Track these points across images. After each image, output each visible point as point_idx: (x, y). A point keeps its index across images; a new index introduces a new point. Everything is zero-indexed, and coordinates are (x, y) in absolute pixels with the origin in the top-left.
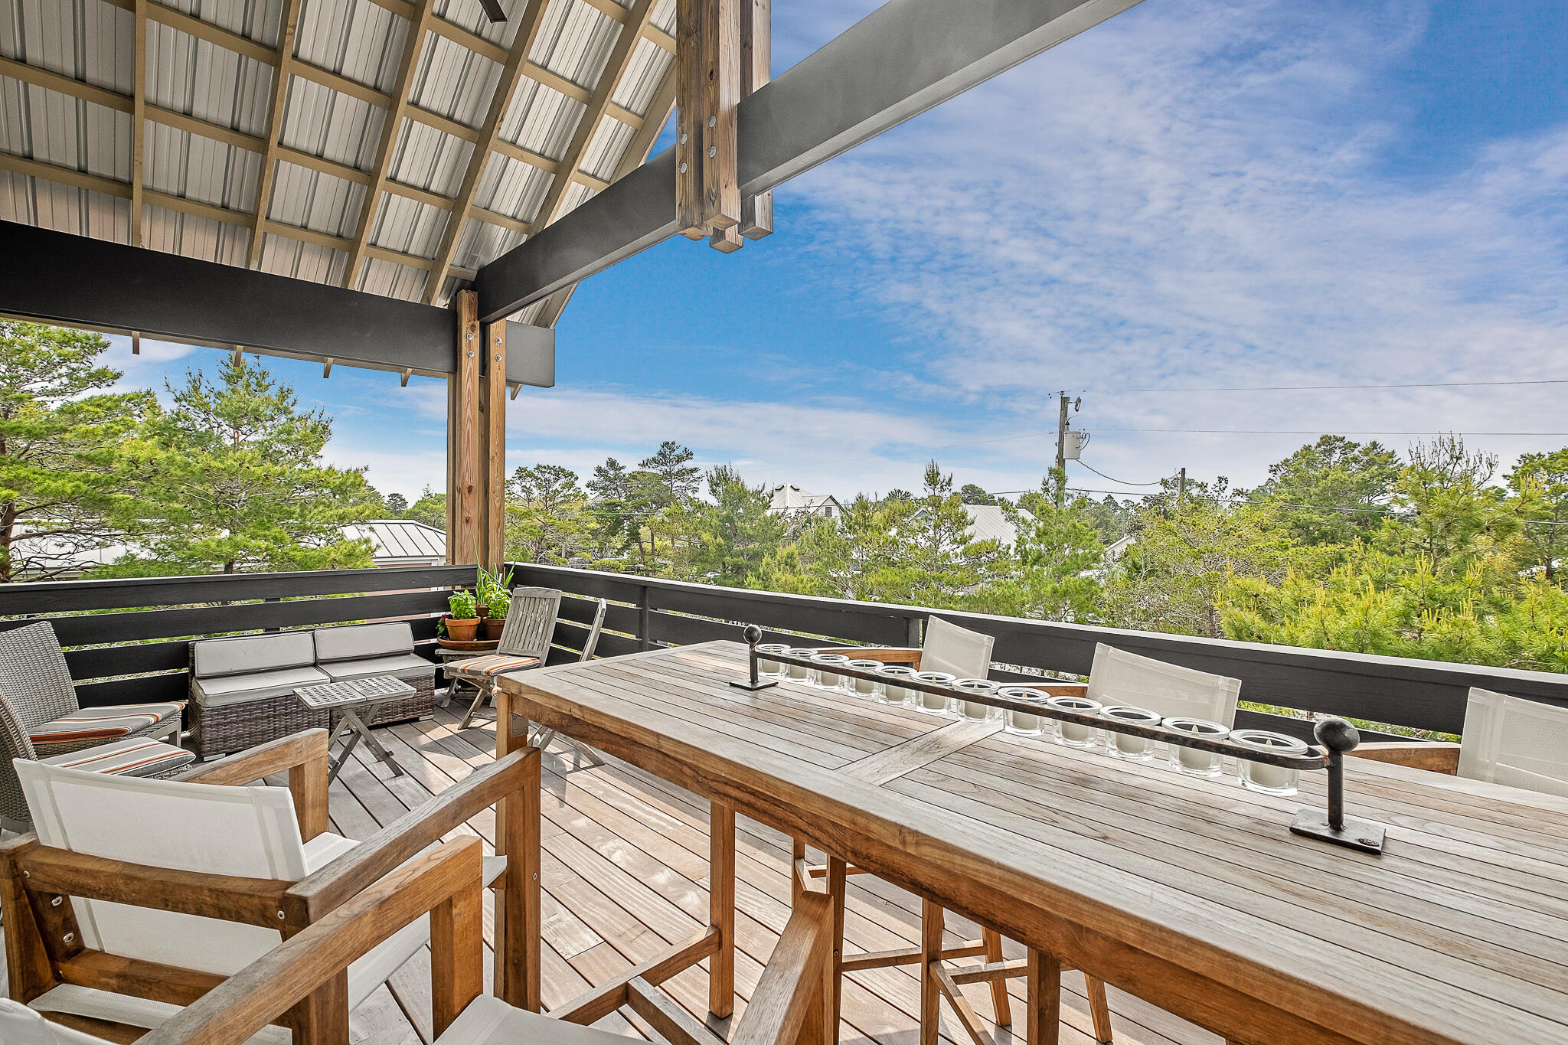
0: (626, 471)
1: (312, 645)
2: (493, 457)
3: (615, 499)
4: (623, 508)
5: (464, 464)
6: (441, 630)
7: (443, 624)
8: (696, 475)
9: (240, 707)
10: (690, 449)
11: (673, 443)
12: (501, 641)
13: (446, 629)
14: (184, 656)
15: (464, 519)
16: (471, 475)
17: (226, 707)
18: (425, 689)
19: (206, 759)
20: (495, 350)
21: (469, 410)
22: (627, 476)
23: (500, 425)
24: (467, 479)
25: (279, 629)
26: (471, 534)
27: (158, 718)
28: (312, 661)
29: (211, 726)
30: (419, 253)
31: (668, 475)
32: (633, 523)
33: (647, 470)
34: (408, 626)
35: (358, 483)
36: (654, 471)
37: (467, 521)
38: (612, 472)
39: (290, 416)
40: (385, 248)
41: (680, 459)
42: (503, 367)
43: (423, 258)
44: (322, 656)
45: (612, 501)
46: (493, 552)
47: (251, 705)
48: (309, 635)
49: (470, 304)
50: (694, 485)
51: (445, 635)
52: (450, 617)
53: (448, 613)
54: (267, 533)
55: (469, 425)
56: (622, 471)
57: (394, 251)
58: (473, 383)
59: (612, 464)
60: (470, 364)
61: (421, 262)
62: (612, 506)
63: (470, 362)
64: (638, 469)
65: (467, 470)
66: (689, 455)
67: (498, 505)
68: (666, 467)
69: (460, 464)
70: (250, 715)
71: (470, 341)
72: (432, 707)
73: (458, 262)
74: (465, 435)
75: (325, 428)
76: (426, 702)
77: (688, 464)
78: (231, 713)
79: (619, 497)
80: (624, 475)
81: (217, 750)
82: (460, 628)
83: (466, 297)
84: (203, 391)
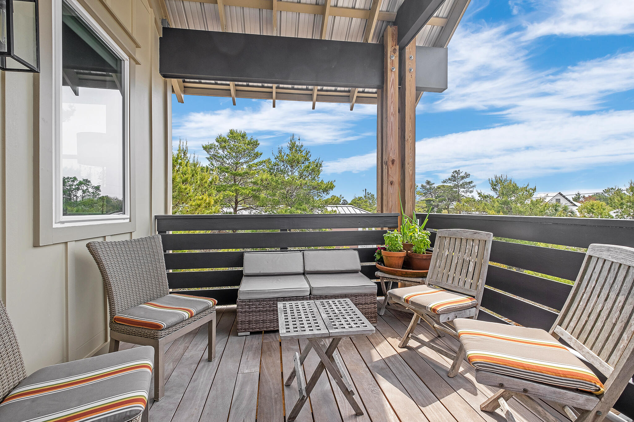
0: (435, 185)
1: (302, 260)
2: (408, 140)
3: (430, 198)
4: (434, 202)
5: (389, 145)
6: (378, 257)
7: (380, 254)
8: (472, 185)
9: (258, 301)
10: (468, 173)
11: (459, 171)
12: (430, 271)
13: (382, 258)
14: (239, 260)
15: (389, 182)
16: (393, 153)
17: (250, 300)
18: (371, 303)
19: (239, 334)
20: (409, 64)
21: (392, 108)
22: (435, 187)
23: (412, 116)
24: (391, 155)
25: (287, 249)
26: (393, 192)
27: (192, 314)
28: (302, 271)
29: (241, 312)
30: (362, 7)
31: (457, 186)
32: (439, 209)
33: (445, 184)
34: (356, 253)
35: (332, 186)
36: (449, 185)
37: (391, 183)
38: (428, 186)
39: (309, 162)
40: (342, 7)
41: (463, 178)
42: (414, 76)
43: (364, 9)
44: (307, 269)
45: (429, 199)
46: (408, 205)
47: (263, 301)
48: (300, 254)
49: (393, 35)
50: (471, 189)
51: (381, 261)
52: (385, 249)
53: (384, 246)
54: (301, 207)
55: (392, 118)
56: (433, 185)
57: (347, 8)
58: (395, 89)
59: (428, 183)
60: (393, 77)
61: (363, 11)
62: (428, 201)
63: (393, 75)
64: (442, 184)
65: (391, 149)
66: (467, 176)
67: (411, 173)
68: (455, 183)
69: (387, 145)
70: (263, 308)
71: (393, 59)
72: (375, 317)
73: (385, 9)
74: (389, 125)
75: (320, 165)
76: (371, 313)
77: (467, 180)
78: (252, 305)
79: (432, 197)
80: (434, 187)
81: (245, 329)
82: (393, 258)
83: (390, 30)
84: (283, 154)
